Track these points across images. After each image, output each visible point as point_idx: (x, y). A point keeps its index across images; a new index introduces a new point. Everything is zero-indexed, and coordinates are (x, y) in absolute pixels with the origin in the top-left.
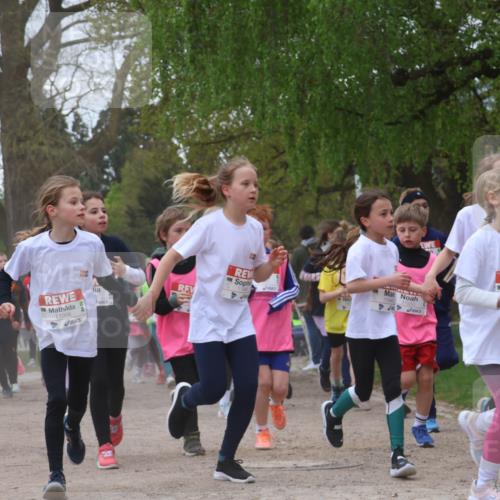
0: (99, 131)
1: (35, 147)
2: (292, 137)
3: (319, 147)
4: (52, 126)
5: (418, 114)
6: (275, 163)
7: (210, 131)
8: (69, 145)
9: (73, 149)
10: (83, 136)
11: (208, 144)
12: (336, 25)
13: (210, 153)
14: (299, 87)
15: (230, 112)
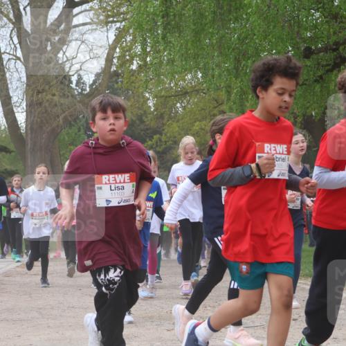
0: (94, 87)
1: (49, 97)
2: (229, 93)
3: (247, 101)
4: (62, 83)
5: (318, 79)
6: (215, 111)
7: (172, 88)
8: (73, 96)
9: (76, 99)
10: (82, 90)
11: (170, 97)
12: (265, 15)
13: (171, 103)
14: (236, 58)
15: (186, 75)
